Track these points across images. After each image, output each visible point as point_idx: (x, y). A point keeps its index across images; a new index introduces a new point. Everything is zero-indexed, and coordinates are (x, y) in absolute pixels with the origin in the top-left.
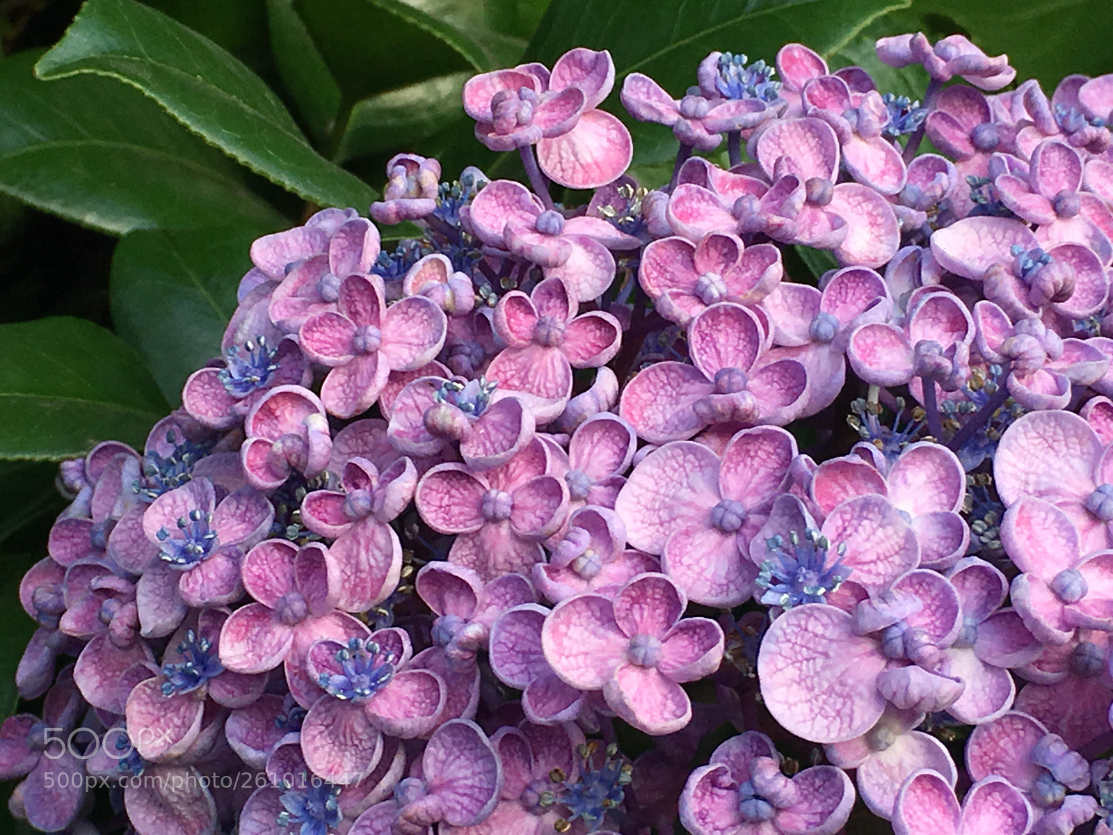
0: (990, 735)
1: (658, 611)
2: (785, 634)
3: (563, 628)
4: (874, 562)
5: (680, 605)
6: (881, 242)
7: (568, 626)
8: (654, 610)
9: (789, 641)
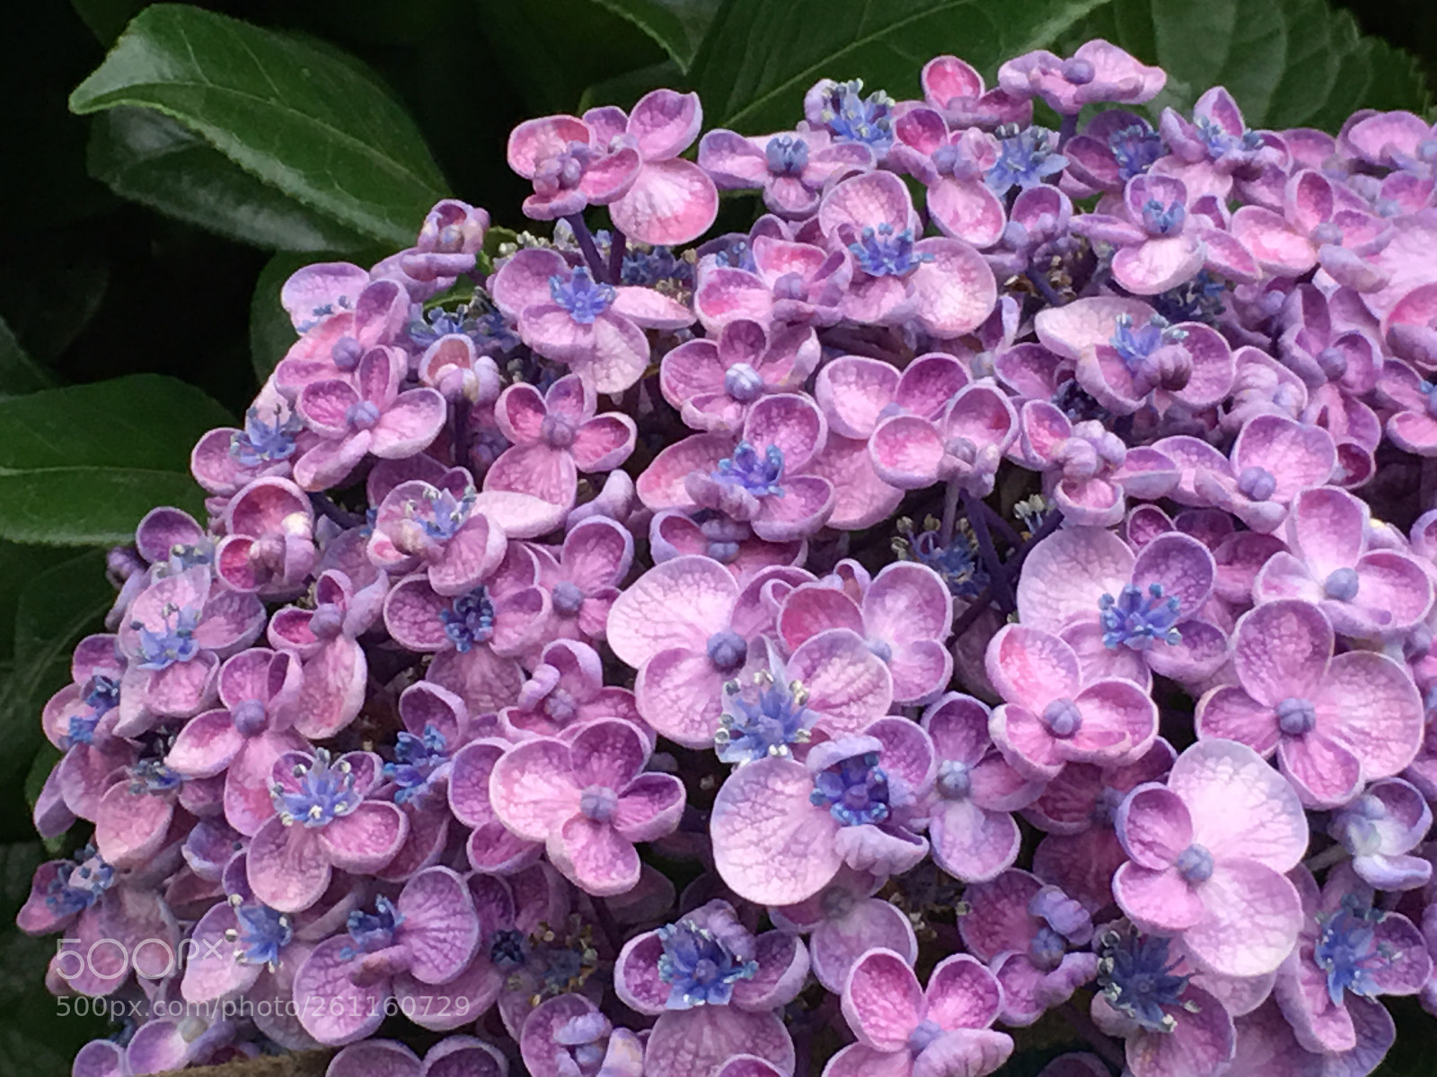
0: (985, 897)
1: (619, 762)
2: (743, 791)
3: (516, 774)
4: (847, 704)
5: (641, 756)
6: (977, 300)
7: (522, 772)
8: (615, 760)
9: (748, 800)
